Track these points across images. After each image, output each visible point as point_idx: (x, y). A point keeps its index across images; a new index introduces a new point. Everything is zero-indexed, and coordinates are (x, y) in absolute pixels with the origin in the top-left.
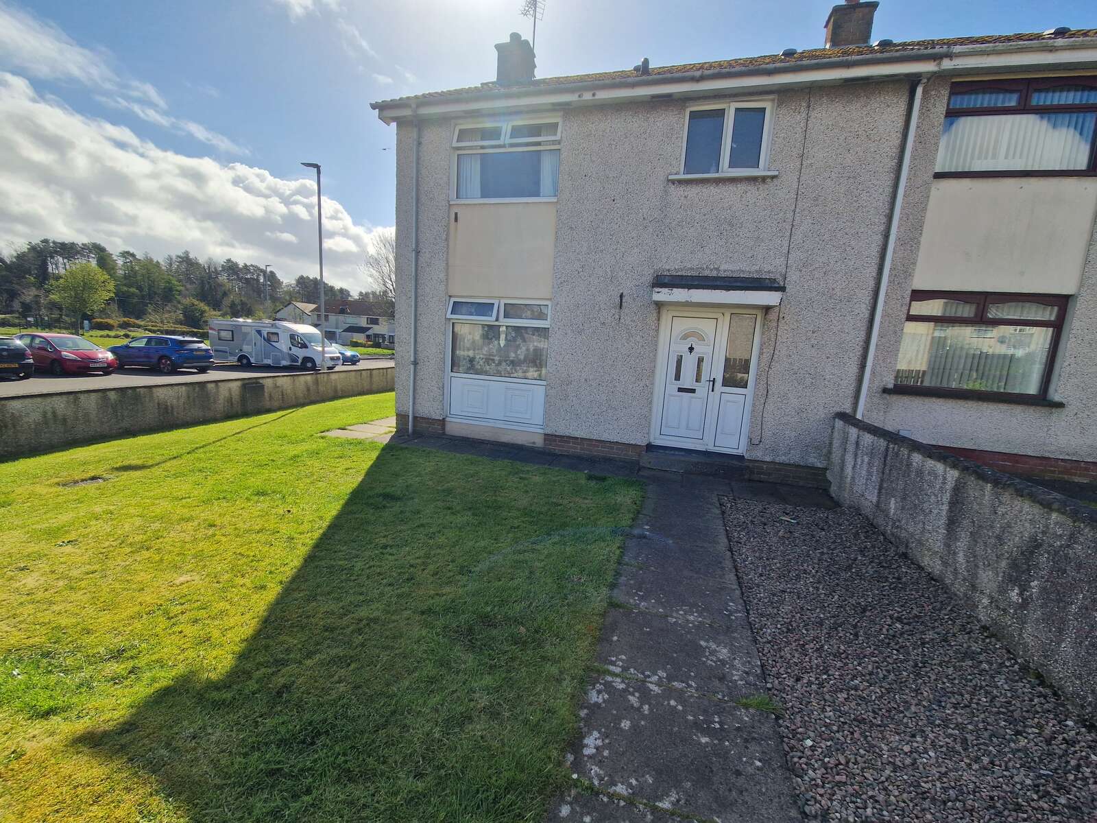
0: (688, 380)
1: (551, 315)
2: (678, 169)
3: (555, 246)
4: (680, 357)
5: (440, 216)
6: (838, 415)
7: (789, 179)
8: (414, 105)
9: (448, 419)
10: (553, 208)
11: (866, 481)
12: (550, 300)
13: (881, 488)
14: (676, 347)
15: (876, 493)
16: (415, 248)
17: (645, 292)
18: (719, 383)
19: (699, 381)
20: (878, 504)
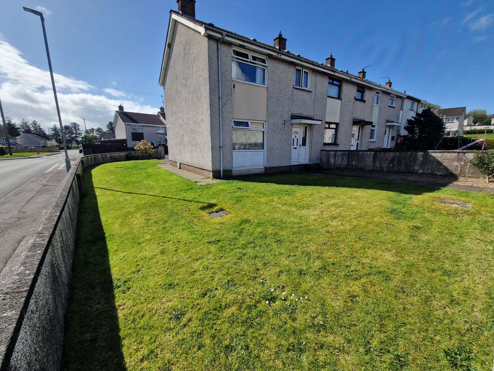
0: (295, 146)
1: (266, 126)
2: (295, 84)
3: (267, 102)
4: (294, 139)
5: (228, 84)
6: (322, 150)
7: (314, 92)
8: (224, 35)
9: (233, 169)
10: (266, 90)
11: (342, 161)
12: (265, 121)
13: (348, 161)
14: (293, 136)
15: (346, 162)
16: (220, 96)
17: (290, 119)
18: (301, 145)
19: (297, 145)
20: (348, 164)
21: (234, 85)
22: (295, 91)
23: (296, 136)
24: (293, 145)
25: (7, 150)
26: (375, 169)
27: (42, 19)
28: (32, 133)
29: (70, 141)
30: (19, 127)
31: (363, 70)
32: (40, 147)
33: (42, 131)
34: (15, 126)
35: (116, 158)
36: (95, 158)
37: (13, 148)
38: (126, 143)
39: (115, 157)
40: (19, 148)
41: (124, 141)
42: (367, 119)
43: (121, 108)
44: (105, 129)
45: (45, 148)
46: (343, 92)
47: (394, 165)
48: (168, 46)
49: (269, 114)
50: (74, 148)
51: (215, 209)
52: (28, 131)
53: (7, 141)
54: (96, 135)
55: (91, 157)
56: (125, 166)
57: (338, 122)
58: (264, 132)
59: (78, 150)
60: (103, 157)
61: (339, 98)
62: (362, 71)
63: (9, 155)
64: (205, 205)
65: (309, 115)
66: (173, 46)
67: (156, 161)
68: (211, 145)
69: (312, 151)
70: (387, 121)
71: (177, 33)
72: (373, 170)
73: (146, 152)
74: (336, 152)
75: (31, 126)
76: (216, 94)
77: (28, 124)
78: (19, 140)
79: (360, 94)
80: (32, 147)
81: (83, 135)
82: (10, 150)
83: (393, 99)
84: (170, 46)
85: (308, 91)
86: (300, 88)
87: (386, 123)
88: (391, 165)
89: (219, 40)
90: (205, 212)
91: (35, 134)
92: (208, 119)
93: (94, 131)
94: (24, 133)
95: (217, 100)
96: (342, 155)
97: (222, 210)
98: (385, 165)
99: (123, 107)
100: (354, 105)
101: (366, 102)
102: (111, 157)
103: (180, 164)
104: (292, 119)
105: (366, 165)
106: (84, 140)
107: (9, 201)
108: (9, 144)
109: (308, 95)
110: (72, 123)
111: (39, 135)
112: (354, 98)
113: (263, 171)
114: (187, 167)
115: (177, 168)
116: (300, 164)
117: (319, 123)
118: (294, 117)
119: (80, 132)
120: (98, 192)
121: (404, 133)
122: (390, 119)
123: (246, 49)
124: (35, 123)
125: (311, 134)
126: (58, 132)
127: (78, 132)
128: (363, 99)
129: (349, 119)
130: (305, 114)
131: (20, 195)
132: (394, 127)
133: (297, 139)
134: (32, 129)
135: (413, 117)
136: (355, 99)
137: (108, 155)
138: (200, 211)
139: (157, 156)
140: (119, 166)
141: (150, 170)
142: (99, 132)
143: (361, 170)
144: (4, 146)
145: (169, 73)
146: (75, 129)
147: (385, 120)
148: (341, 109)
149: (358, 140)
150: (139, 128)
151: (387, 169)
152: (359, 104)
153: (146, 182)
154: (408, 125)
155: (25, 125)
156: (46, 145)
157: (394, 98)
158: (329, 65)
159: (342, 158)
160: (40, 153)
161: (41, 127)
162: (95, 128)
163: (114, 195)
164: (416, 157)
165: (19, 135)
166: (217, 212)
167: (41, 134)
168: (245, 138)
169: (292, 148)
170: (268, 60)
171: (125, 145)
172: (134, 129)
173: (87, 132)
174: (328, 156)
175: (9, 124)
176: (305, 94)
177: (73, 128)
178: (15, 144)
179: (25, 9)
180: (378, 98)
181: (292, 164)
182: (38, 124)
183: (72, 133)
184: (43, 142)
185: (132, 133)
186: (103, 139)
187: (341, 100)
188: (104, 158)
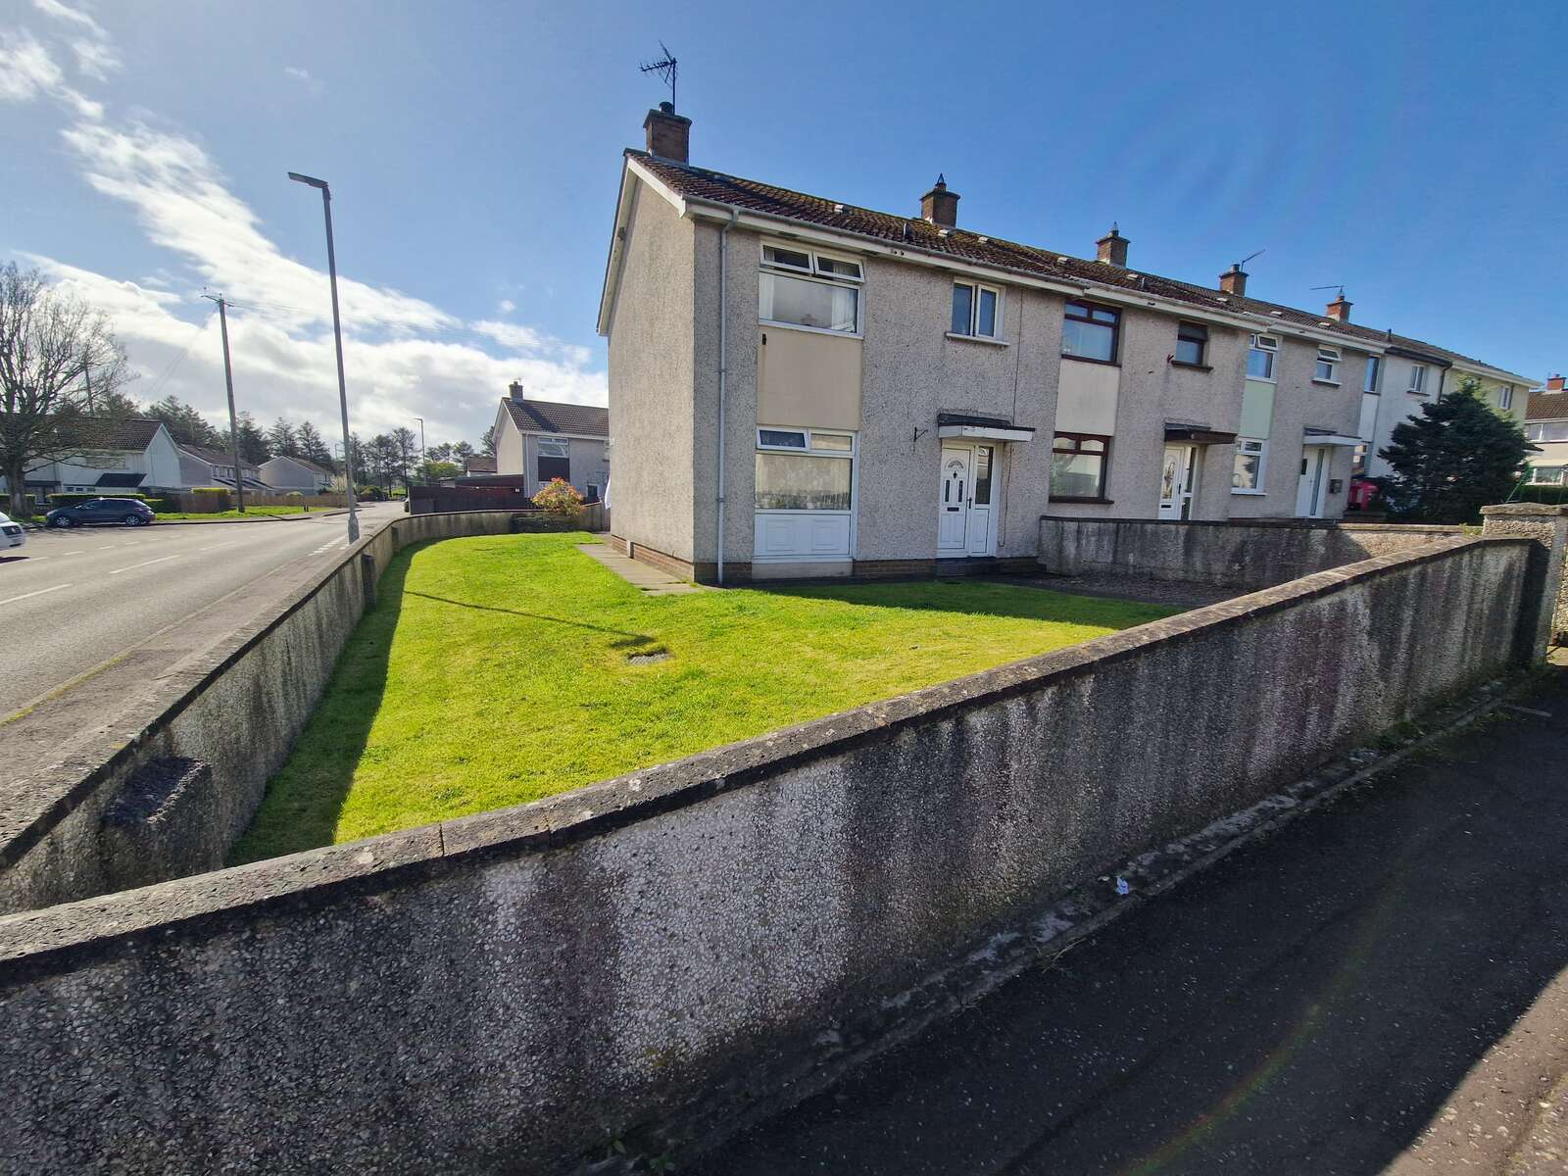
0: (953, 502)
1: (858, 447)
2: (949, 329)
3: (862, 381)
4: (948, 482)
5: (747, 335)
6: (1044, 518)
7: (1014, 349)
8: (736, 212)
9: (754, 562)
10: (859, 345)
11: (1097, 552)
12: (856, 432)
13: (1115, 552)
14: (946, 474)
15: (1111, 556)
16: (723, 367)
17: (932, 427)
18: (974, 501)
19: (960, 500)
20: (1114, 562)
21: (764, 335)
22: (951, 347)
23: (955, 475)
24: (947, 500)
25: (235, 499)
26: (1191, 576)
27: (327, 196)
28: (299, 456)
29: (388, 479)
30: (269, 438)
31: (1236, 267)
32: (311, 493)
33: (322, 450)
34: (260, 437)
35: (485, 524)
36: (429, 525)
37: (249, 493)
38: (523, 485)
39: (482, 523)
40: (264, 493)
41: (517, 481)
42: (1219, 426)
43: (516, 389)
44: (478, 447)
45: (325, 496)
46: (1126, 344)
47: (1243, 568)
48: (618, 236)
49: (867, 412)
50: (395, 497)
51: (649, 647)
52: (289, 450)
53: (238, 474)
54: (455, 464)
55: (419, 521)
56: (499, 546)
57: (1109, 432)
58: (851, 460)
59: (403, 503)
60: (449, 521)
61: (1114, 361)
62: (1232, 270)
63: (237, 511)
64: (629, 638)
65: (997, 412)
66: (631, 236)
67: (583, 536)
68: (695, 494)
69: (1007, 520)
70: (1310, 431)
71: (639, 205)
72: (1185, 581)
73: (564, 513)
74: (1083, 524)
75: (298, 436)
76: (713, 361)
77: (291, 431)
78: (266, 472)
79: (1193, 347)
80: (295, 493)
81: (420, 463)
82: (241, 500)
83: (1330, 361)
84: (623, 235)
85: (994, 345)
86: (971, 337)
87: (1303, 438)
88: (1237, 567)
89: (725, 226)
90: (620, 652)
91: (305, 457)
92: (688, 424)
93: (451, 452)
94: (279, 455)
95: (714, 376)
96: (1100, 534)
97: (663, 651)
98: (1218, 567)
99: (521, 387)
100: (1167, 380)
101: (1215, 373)
102: (471, 521)
103: (632, 544)
104: (940, 425)
105: (1166, 566)
106: (422, 475)
107: (219, 611)
108: (240, 483)
109: (995, 356)
110: (398, 429)
111: (313, 460)
112: (1169, 359)
113: (847, 571)
114: (647, 553)
115: (625, 556)
116: (969, 557)
117: (1026, 436)
118: (946, 419)
119: (415, 455)
120: (407, 602)
121: (1381, 468)
122: (1319, 424)
123: (799, 241)
124: (307, 429)
125: (1007, 470)
126: (361, 454)
127: (410, 454)
128: (1204, 363)
129: (1151, 426)
130: (984, 410)
131: (243, 600)
132: (1337, 449)
133: (961, 482)
134: (300, 444)
135: (1411, 418)
136: (1170, 364)
137: (463, 517)
138: (608, 651)
139: (592, 523)
140: (484, 547)
141: (553, 559)
142: (464, 455)
143: (1152, 579)
144: (228, 488)
145: (620, 303)
146: (403, 445)
147: (1301, 427)
148: (1119, 393)
149: (1188, 490)
150: (557, 443)
151: (1227, 580)
152: (1187, 375)
153: (528, 585)
154: (1394, 444)
155: (283, 433)
156: (328, 488)
157: (1334, 355)
158: (1106, 261)
159: (1099, 541)
160: (310, 508)
161: (321, 440)
162: (454, 442)
163: (439, 610)
164: (1306, 544)
165: (268, 458)
166: (650, 654)
167: (319, 459)
168: (797, 475)
169: (943, 507)
170: (865, 265)
171: (517, 490)
172: (544, 446)
173: (432, 453)
174: (1061, 536)
175: (246, 431)
176: (982, 354)
177: (398, 444)
178: (255, 483)
179: (293, 176)
180: (1270, 356)
181: (939, 556)
182: (314, 430)
183: (395, 457)
184: (322, 478)
185: (541, 459)
186: (469, 474)
187: (1120, 366)
188: (453, 525)
